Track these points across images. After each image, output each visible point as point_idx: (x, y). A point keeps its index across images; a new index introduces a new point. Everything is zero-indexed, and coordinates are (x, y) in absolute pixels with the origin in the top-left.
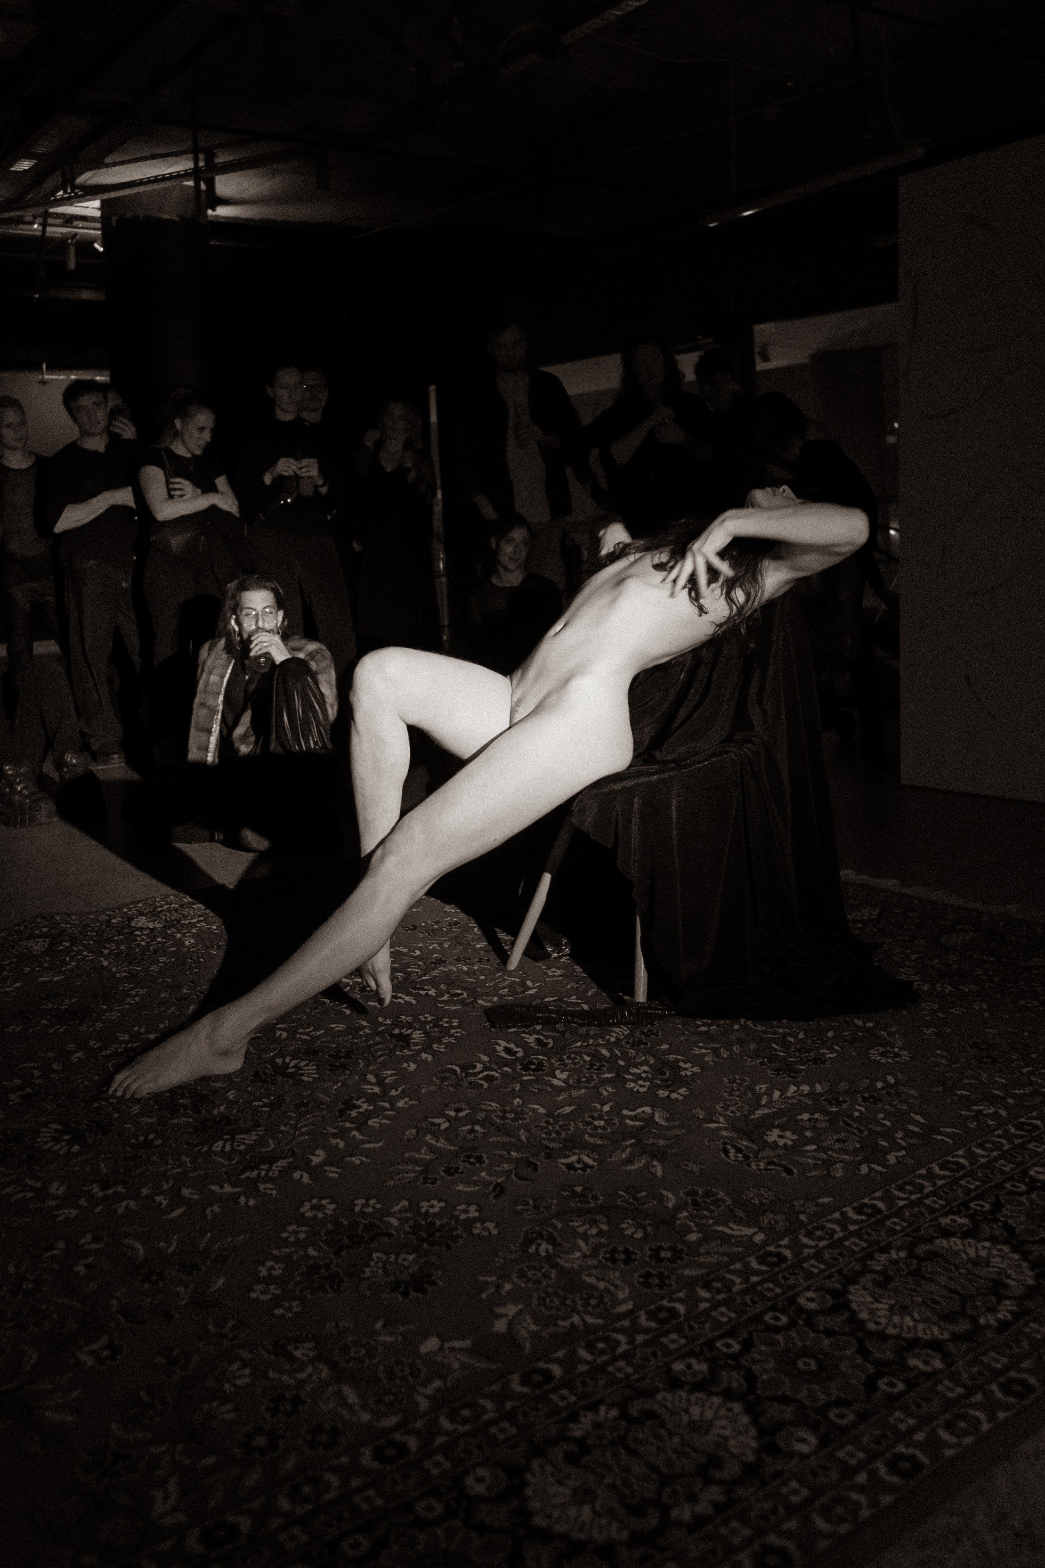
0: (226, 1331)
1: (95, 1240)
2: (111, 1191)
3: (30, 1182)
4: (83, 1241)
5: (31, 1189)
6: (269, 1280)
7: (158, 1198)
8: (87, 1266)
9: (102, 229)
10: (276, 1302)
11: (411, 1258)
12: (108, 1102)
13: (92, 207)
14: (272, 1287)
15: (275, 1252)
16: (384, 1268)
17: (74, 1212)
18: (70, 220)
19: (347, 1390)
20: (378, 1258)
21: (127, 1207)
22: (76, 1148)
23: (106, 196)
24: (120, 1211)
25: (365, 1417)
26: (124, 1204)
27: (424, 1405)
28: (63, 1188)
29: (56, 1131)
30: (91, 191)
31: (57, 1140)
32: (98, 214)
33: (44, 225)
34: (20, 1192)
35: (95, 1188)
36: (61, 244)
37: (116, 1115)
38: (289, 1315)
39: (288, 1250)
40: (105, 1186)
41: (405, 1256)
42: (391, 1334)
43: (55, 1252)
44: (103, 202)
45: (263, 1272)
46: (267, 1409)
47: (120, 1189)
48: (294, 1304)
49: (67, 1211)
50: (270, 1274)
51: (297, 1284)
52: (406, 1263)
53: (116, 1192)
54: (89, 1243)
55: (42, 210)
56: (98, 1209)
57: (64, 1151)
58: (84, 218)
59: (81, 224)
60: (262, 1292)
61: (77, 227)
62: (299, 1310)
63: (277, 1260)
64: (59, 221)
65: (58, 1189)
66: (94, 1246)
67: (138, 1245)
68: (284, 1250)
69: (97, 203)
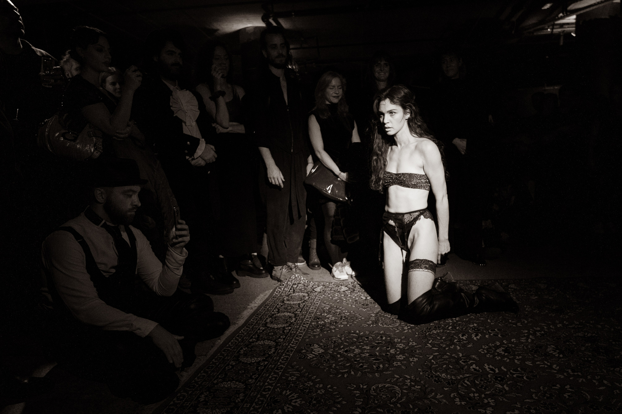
1: (570, 388)
2: (576, 374)
3: (546, 362)
4: (566, 387)
5: (547, 365)
7: (594, 381)
8: (568, 395)
9: (576, 27)
12: (572, 343)
13: (572, 19)
17: (562, 377)
18: (562, 25)
21: (582, 381)
22: (561, 356)
23: (579, 13)
24: (580, 381)
26: (581, 379)
28: (558, 368)
29: (554, 348)
30: (572, 12)
31: (555, 351)
32: (574, 21)
33: (552, 29)
34: (542, 365)
35: (570, 371)
36: (558, 35)
37: (576, 348)
40: (573, 371)
43: (556, 388)
44: (577, 16)
47: (580, 374)
49: (560, 376)
53: (578, 374)
54: (569, 388)
55: (552, 23)
56: (571, 378)
57: (557, 355)
58: (568, 24)
59: (566, 26)
61: (565, 28)
64: (558, 27)
65: (556, 367)
66: (570, 390)
67: (587, 395)
69: (574, 17)
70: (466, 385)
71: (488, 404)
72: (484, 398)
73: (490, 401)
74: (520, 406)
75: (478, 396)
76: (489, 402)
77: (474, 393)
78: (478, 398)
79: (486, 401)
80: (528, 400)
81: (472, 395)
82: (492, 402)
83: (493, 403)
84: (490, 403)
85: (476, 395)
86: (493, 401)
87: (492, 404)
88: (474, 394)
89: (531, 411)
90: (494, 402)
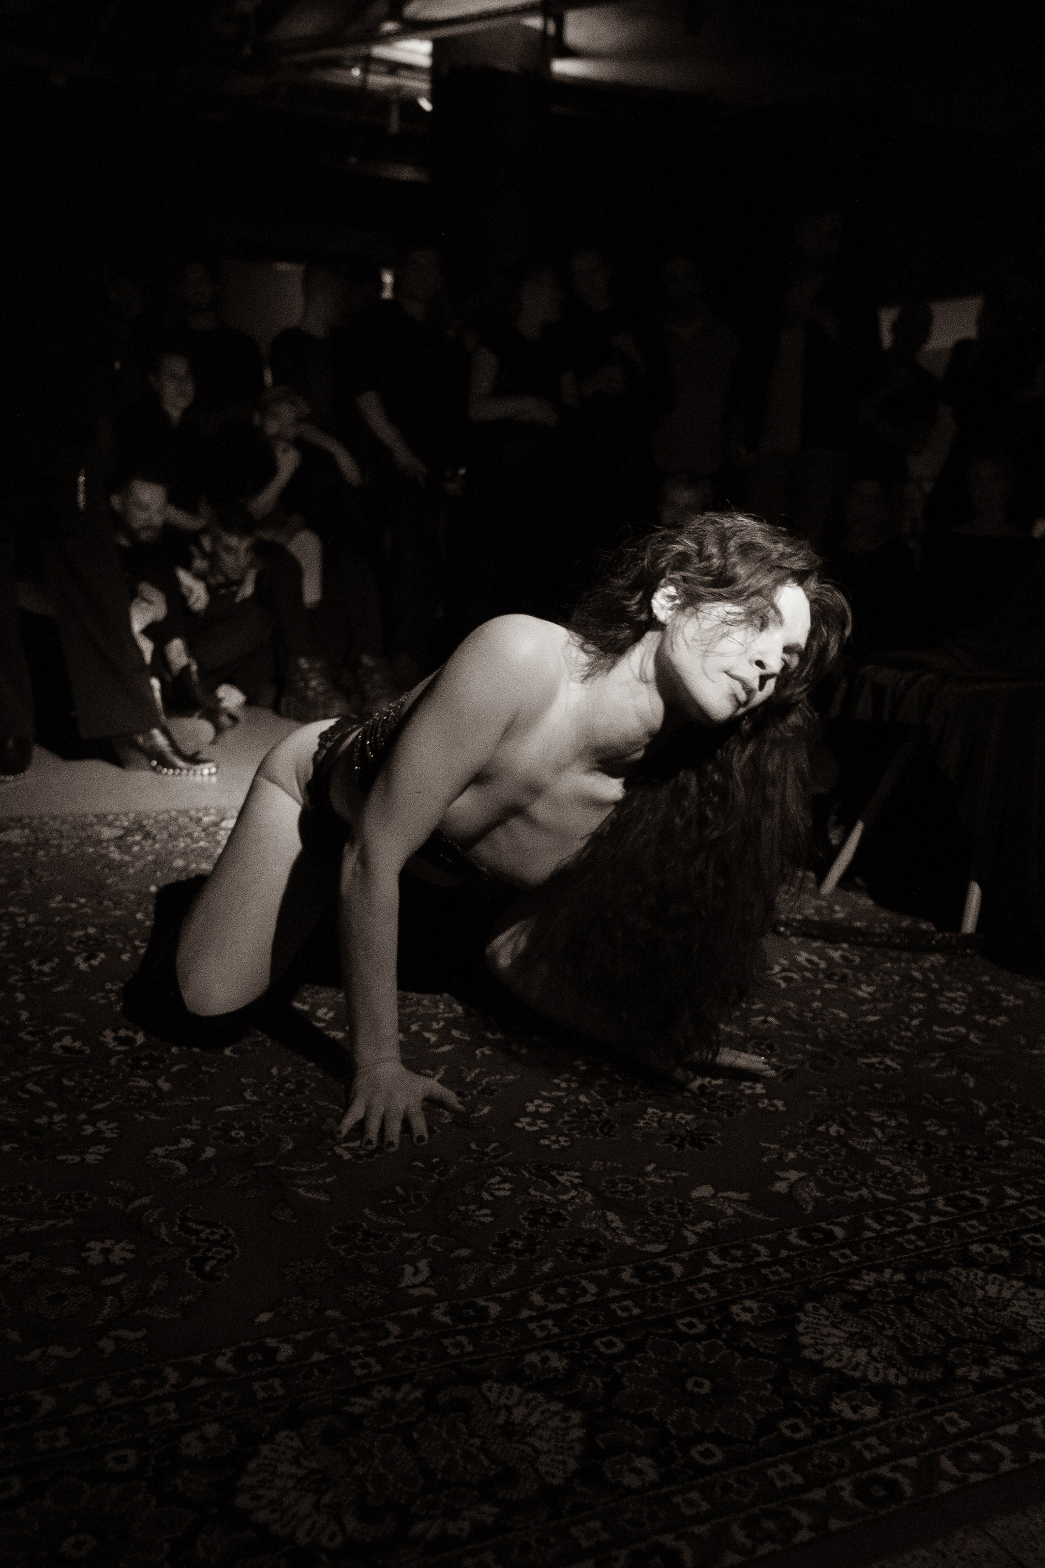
0: (488, 1150)
6: (536, 1115)
7: (427, 1034)
10: (542, 1133)
11: (689, 1117)
14: (539, 1122)
15: (544, 1093)
16: (659, 1122)
19: (610, 1215)
20: (654, 1113)
25: (629, 1241)
27: (692, 1239)
38: (556, 1146)
39: (559, 1094)
41: (682, 1115)
42: (662, 1177)
45: (531, 1108)
46: (526, 1219)
48: (562, 1139)
50: (537, 1111)
51: (565, 1123)
52: (683, 1122)
60: (529, 1124)
62: (566, 1144)
63: (546, 1099)
68: (554, 1093)
70: (25, 1096)
71: (97, 1138)
72: (85, 1122)
73: (104, 1128)
74: (200, 1125)
75: (63, 1121)
76: (99, 1132)
77: (51, 1112)
78: (65, 1125)
79: (89, 1130)
80: (224, 1108)
81: (43, 1120)
82: (108, 1129)
83: (112, 1133)
84: (104, 1132)
85: (57, 1118)
86: (112, 1125)
87: (109, 1135)
88: (51, 1117)
89: (233, 1133)
90: (116, 1128)
